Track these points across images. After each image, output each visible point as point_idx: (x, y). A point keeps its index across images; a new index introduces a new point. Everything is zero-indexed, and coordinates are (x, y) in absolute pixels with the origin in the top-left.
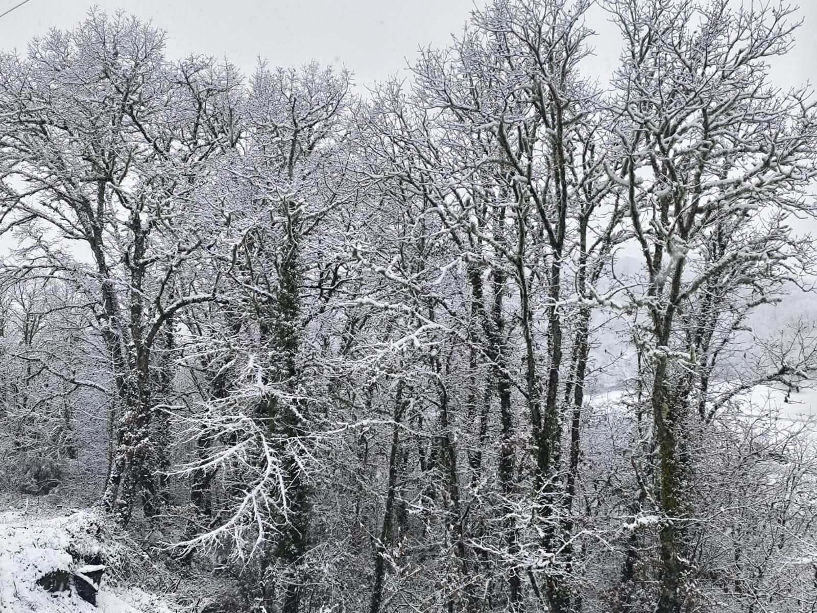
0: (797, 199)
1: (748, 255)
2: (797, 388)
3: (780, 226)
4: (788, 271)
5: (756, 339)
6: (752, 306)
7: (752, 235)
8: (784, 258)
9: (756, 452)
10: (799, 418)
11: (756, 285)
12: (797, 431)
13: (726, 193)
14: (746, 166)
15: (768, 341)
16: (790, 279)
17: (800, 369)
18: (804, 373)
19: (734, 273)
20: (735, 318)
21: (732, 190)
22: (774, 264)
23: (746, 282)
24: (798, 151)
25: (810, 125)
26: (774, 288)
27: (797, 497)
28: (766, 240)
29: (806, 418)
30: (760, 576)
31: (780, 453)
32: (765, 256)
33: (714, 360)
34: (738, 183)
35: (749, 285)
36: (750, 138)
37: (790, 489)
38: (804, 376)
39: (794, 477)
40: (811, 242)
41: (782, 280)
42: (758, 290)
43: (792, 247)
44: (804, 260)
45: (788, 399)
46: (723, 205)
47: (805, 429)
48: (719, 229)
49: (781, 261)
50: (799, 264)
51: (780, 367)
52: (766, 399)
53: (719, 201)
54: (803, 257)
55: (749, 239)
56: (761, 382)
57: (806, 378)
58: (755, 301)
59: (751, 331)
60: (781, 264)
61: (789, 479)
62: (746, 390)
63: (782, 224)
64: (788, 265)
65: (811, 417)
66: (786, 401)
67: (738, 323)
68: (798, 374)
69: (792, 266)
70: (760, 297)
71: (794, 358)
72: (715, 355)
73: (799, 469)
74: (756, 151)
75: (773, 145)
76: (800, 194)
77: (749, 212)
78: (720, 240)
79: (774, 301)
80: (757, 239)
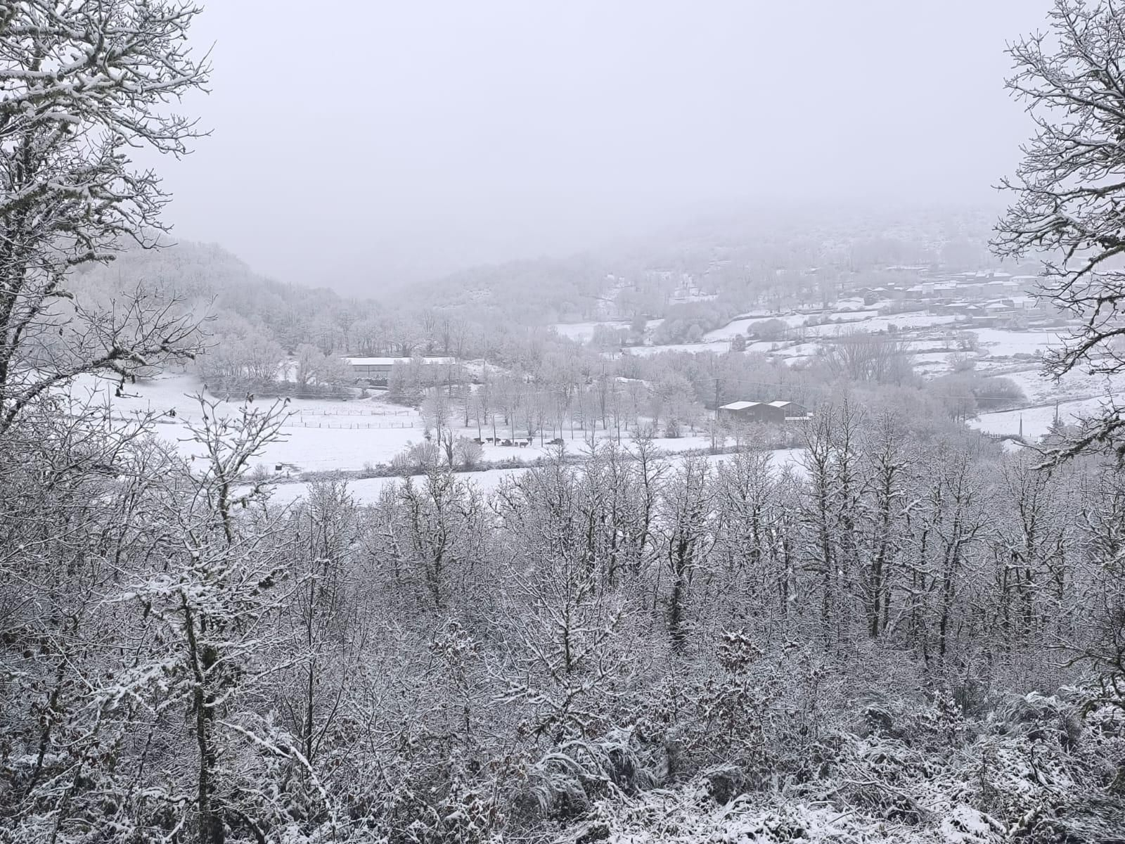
0: (137, 119)
1: (62, 188)
2: (133, 377)
3: (115, 155)
4: (124, 218)
5: (79, 310)
6: (74, 263)
7: (74, 161)
8: (119, 200)
9: (77, 465)
10: (134, 417)
11: (79, 234)
12: (131, 433)
13: (33, 92)
14: (62, 57)
15: (95, 314)
16: (127, 230)
17: (136, 352)
18: (141, 357)
19: (49, 212)
20: (50, 278)
21: (40, 88)
22: (105, 206)
23: (66, 228)
24: (135, 52)
25: (152, 19)
26: (105, 240)
27: (137, 519)
28: (95, 171)
29: (142, 417)
30: (75, 628)
31: (108, 464)
32: (86, 192)
33: (16, 337)
34: (49, 80)
35: (70, 233)
36: (73, 18)
37: (128, 509)
38: (141, 361)
39: (133, 495)
40: (155, 182)
41: (116, 230)
42: (84, 242)
43: (130, 186)
44: (145, 206)
45: (121, 392)
46: (26, 109)
47: (142, 430)
48: (26, 144)
49: (115, 204)
50: (138, 210)
51: (111, 349)
52: (92, 392)
53: (19, 102)
54: (144, 201)
55: (70, 167)
56: (84, 369)
57: (144, 364)
58: (78, 255)
59: (72, 298)
60: (115, 208)
61: (126, 497)
62: (64, 380)
63: (117, 152)
64: (125, 210)
65: (149, 415)
66: (118, 394)
67: (53, 285)
68: (134, 358)
69: (130, 212)
70: (86, 250)
71: (128, 337)
72: (19, 331)
73: (140, 484)
74: (80, 38)
75: (101, 35)
76: (142, 114)
77: (71, 127)
78: (26, 161)
79: (105, 258)
80: (82, 170)
